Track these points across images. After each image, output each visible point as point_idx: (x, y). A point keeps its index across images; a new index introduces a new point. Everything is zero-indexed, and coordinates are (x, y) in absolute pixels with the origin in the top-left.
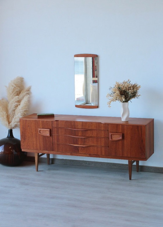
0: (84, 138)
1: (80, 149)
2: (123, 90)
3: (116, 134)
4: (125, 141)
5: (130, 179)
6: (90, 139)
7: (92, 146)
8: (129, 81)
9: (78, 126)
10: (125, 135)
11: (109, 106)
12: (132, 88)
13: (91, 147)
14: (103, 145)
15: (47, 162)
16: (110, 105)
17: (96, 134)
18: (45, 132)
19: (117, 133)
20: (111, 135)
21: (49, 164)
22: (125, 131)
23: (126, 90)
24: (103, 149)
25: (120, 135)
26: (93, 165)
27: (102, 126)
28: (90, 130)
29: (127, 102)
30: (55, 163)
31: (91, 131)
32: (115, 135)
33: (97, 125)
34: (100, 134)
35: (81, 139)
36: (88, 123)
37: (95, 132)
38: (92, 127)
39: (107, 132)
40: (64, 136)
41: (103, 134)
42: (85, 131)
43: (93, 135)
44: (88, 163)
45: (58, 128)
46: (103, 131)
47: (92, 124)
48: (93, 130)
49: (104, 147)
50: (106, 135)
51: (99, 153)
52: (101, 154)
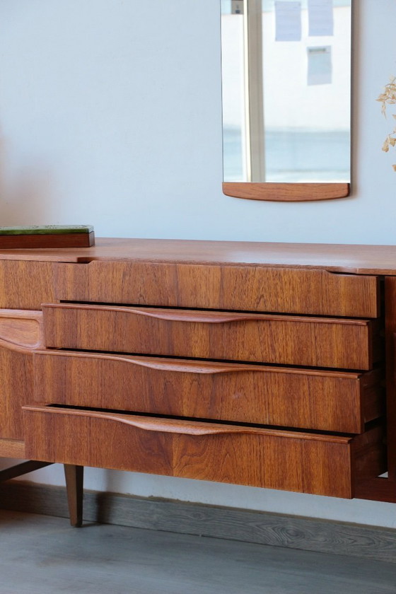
0: (213, 374)
1: (176, 448)
6: (250, 379)
9: (195, 291)
13: (244, 439)
14: (326, 423)
15: (68, 514)
17: (291, 344)
18: (21, 329)
21: (79, 524)
26: (321, 539)
30: (114, 521)
31: (262, 325)
33: (309, 286)
34: (319, 351)
35: (196, 383)
36: (254, 276)
37: (286, 333)
38: (279, 300)
39: (361, 336)
40: (94, 360)
41: (340, 346)
42: (226, 328)
43: (274, 351)
44: (291, 527)
45: (75, 311)
46: (339, 326)
47: (278, 281)
48: (273, 323)
49: (320, 444)
50: (355, 356)
51: (294, 483)
52: (303, 486)
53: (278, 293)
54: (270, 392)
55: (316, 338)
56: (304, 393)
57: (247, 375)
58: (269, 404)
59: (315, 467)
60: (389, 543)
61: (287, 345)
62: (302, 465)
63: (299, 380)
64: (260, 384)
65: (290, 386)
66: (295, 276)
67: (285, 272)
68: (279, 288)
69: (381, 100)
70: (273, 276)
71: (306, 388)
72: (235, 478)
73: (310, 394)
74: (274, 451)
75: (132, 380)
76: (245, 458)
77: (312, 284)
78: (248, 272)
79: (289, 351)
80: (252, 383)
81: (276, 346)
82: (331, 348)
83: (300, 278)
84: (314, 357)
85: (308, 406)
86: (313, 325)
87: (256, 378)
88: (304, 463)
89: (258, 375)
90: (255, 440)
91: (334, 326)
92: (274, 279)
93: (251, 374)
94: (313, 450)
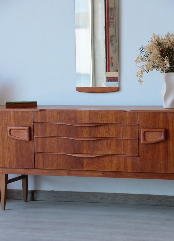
0: (94, 140)
2: (167, 47)
3: (154, 130)
4: (170, 144)
6: (105, 141)
7: (108, 156)
9: (81, 118)
10: (171, 132)
11: (140, 81)
13: (107, 157)
14: (128, 152)
16: (141, 79)
17: (115, 132)
18: (20, 133)
19: (155, 128)
20: (145, 132)
22: (171, 124)
23: (171, 48)
24: (129, 160)
25: (161, 132)
26: (110, 199)
27: (127, 116)
28: (104, 125)
31: (106, 127)
32: (151, 133)
33: (117, 115)
34: (123, 133)
35: (88, 143)
36: (100, 113)
37: (113, 128)
38: (108, 120)
39: (136, 128)
40: (55, 138)
41: (130, 132)
42: (94, 128)
43: (109, 134)
44: (99, 196)
45: (45, 125)
46: (129, 126)
47: (107, 114)
48: (109, 126)
49: (130, 157)
50: (134, 134)
51: (122, 169)
52: (125, 170)
53: (108, 118)
54: (111, 145)
55: (122, 130)
56: (122, 145)
58: (111, 148)
59: (128, 164)
60: (132, 198)
62: (125, 164)
63: (120, 141)
65: (117, 143)
66: (113, 113)
67: (110, 112)
68: (108, 116)
69: (135, 62)
71: (122, 143)
75: (67, 143)
76: (107, 163)
77: (118, 115)
78: (98, 112)
79: (114, 133)
81: (110, 132)
82: (127, 132)
84: (122, 135)
85: (123, 148)
86: (121, 126)
89: (108, 140)
90: (110, 158)
91: (128, 126)
92: (106, 114)
93: (105, 140)
94: (128, 159)
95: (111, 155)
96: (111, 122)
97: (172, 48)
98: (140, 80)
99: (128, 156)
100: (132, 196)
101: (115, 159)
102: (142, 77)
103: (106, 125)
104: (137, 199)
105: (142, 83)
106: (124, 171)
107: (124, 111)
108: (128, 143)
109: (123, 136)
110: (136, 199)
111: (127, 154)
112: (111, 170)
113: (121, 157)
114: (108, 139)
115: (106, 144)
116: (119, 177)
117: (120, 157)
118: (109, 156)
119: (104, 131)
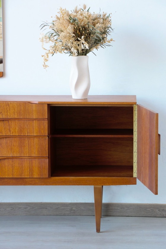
2: (82, 24)
5: (98, 230)
7: (8, 158)
8: (85, 8)
11: (45, 66)
12: (101, 21)
13: (6, 160)
16: (47, 63)
17: (17, 128)
23: (87, 26)
24: (36, 163)
27: (34, 109)
28: (3, 120)
29: (85, 55)
31: (5, 122)
34: (28, 130)
37: (15, 124)
38: (8, 113)
39: (45, 124)
41: (37, 128)
43: (10, 131)
46: (37, 121)
47: (8, 107)
48: (9, 121)
49: (37, 160)
50: (42, 131)
51: (26, 175)
52: (30, 175)
53: (8, 111)
54: (12, 144)
55: (27, 126)
56: (26, 144)
57: (3, 139)
58: (12, 149)
59: (34, 168)
60: (20, 208)
61: (15, 128)
62: (30, 168)
63: (24, 140)
64: (9, 142)
65: (21, 142)
66: (15, 105)
67: (11, 103)
68: (8, 109)
70: (6, 105)
71: (27, 142)
72: (2, 175)
73: (28, 144)
74: (19, 164)
76: (6, 168)
77: (22, 108)
79: (16, 130)
80: (5, 142)
81: (11, 129)
82: (33, 129)
83: (17, 105)
84: (26, 132)
85: (28, 148)
86: (26, 121)
87: (7, 140)
88: (30, 167)
89: (8, 139)
90: (10, 161)
91: (35, 121)
92: (6, 106)
93: (5, 139)
94: (34, 162)
95: (13, 158)
96: (12, 116)
97: (89, 27)
98: (45, 64)
99: (35, 158)
100: (21, 205)
101: (17, 163)
102: (47, 60)
103: (6, 120)
104: (27, 208)
105: (47, 68)
106: (29, 177)
107: (29, 102)
108: (35, 142)
109: (28, 133)
110: (25, 209)
111: (34, 155)
112: (11, 177)
113: (26, 159)
114: (8, 137)
115: (6, 144)
116: (21, 184)
117: (23, 159)
118: (10, 158)
119: (3, 127)
